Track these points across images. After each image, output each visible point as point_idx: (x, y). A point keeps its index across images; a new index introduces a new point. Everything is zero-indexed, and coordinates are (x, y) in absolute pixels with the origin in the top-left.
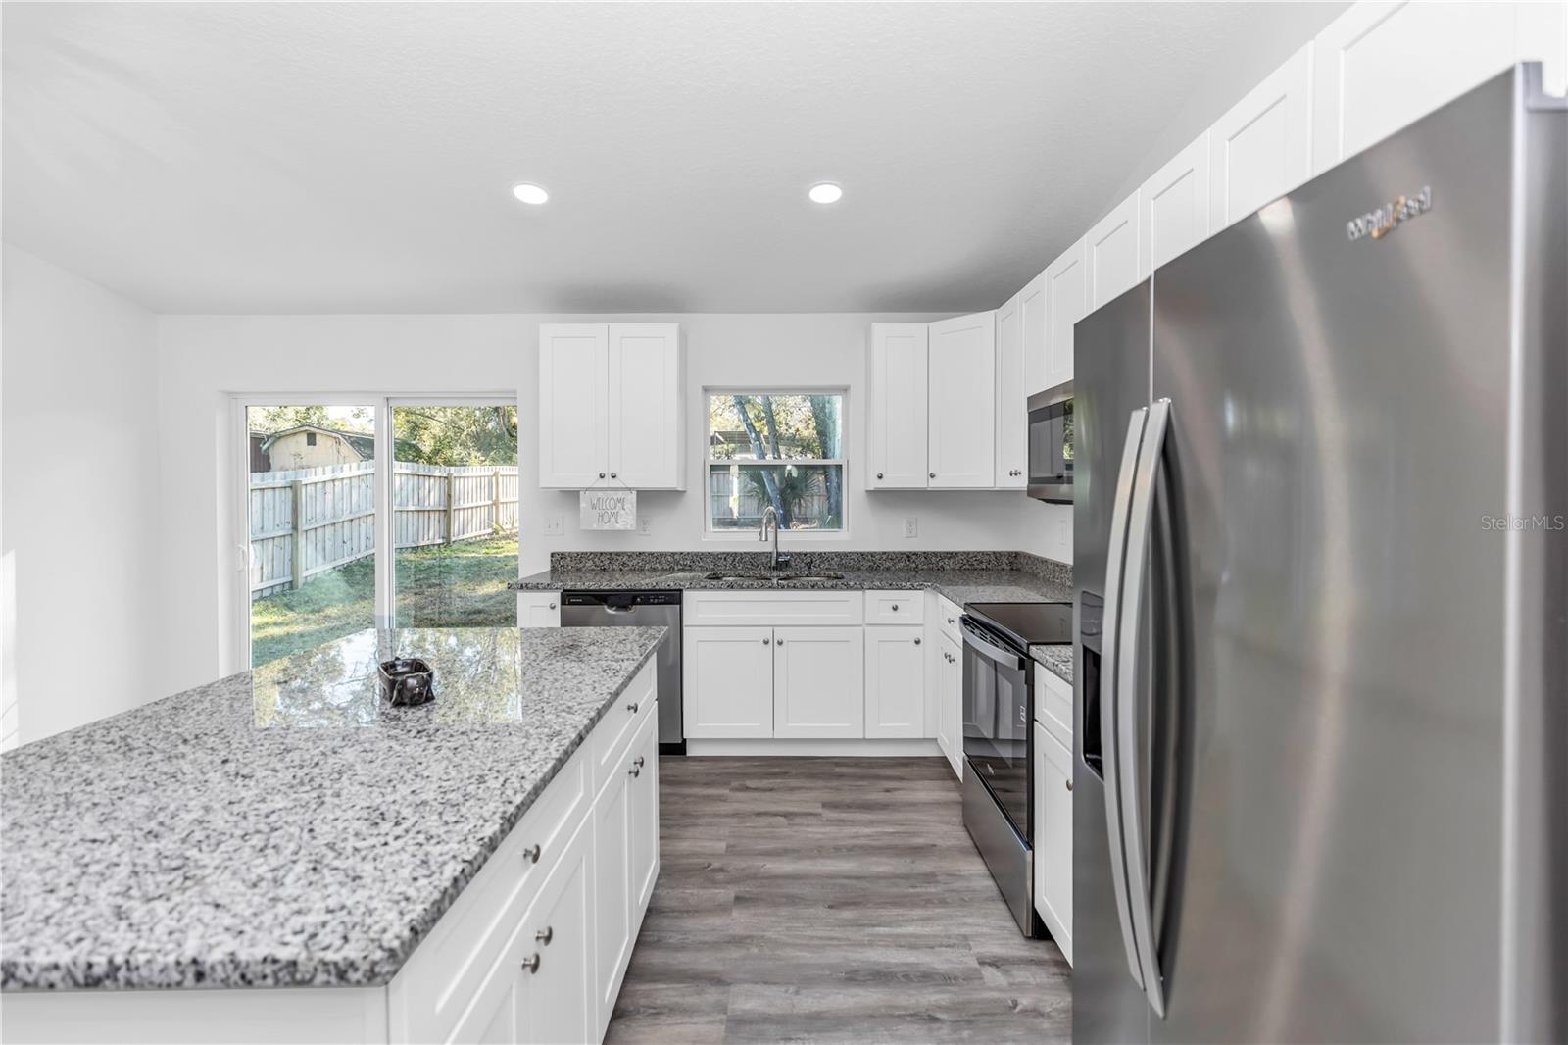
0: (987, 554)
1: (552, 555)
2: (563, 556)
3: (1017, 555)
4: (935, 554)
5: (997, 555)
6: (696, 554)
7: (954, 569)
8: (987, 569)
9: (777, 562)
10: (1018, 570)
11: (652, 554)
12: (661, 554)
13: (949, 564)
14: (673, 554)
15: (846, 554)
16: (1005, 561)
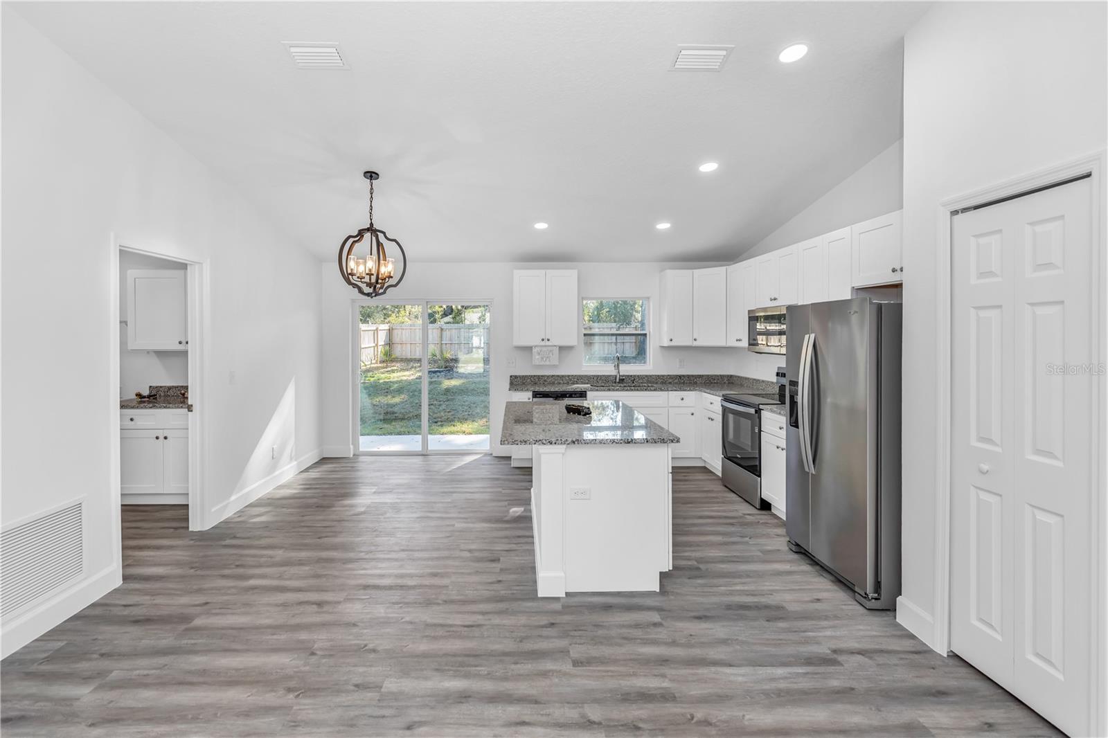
0: (717, 376)
1: (511, 376)
2: (516, 377)
3: (731, 376)
4: (693, 376)
5: (722, 376)
6: (580, 376)
7: (701, 383)
8: (717, 383)
9: (619, 380)
10: (732, 383)
11: (558, 376)
12: (563, 376)
13: (699, 381)
14: (569, 376)
15: (651, 376)
16: (726, 379)
